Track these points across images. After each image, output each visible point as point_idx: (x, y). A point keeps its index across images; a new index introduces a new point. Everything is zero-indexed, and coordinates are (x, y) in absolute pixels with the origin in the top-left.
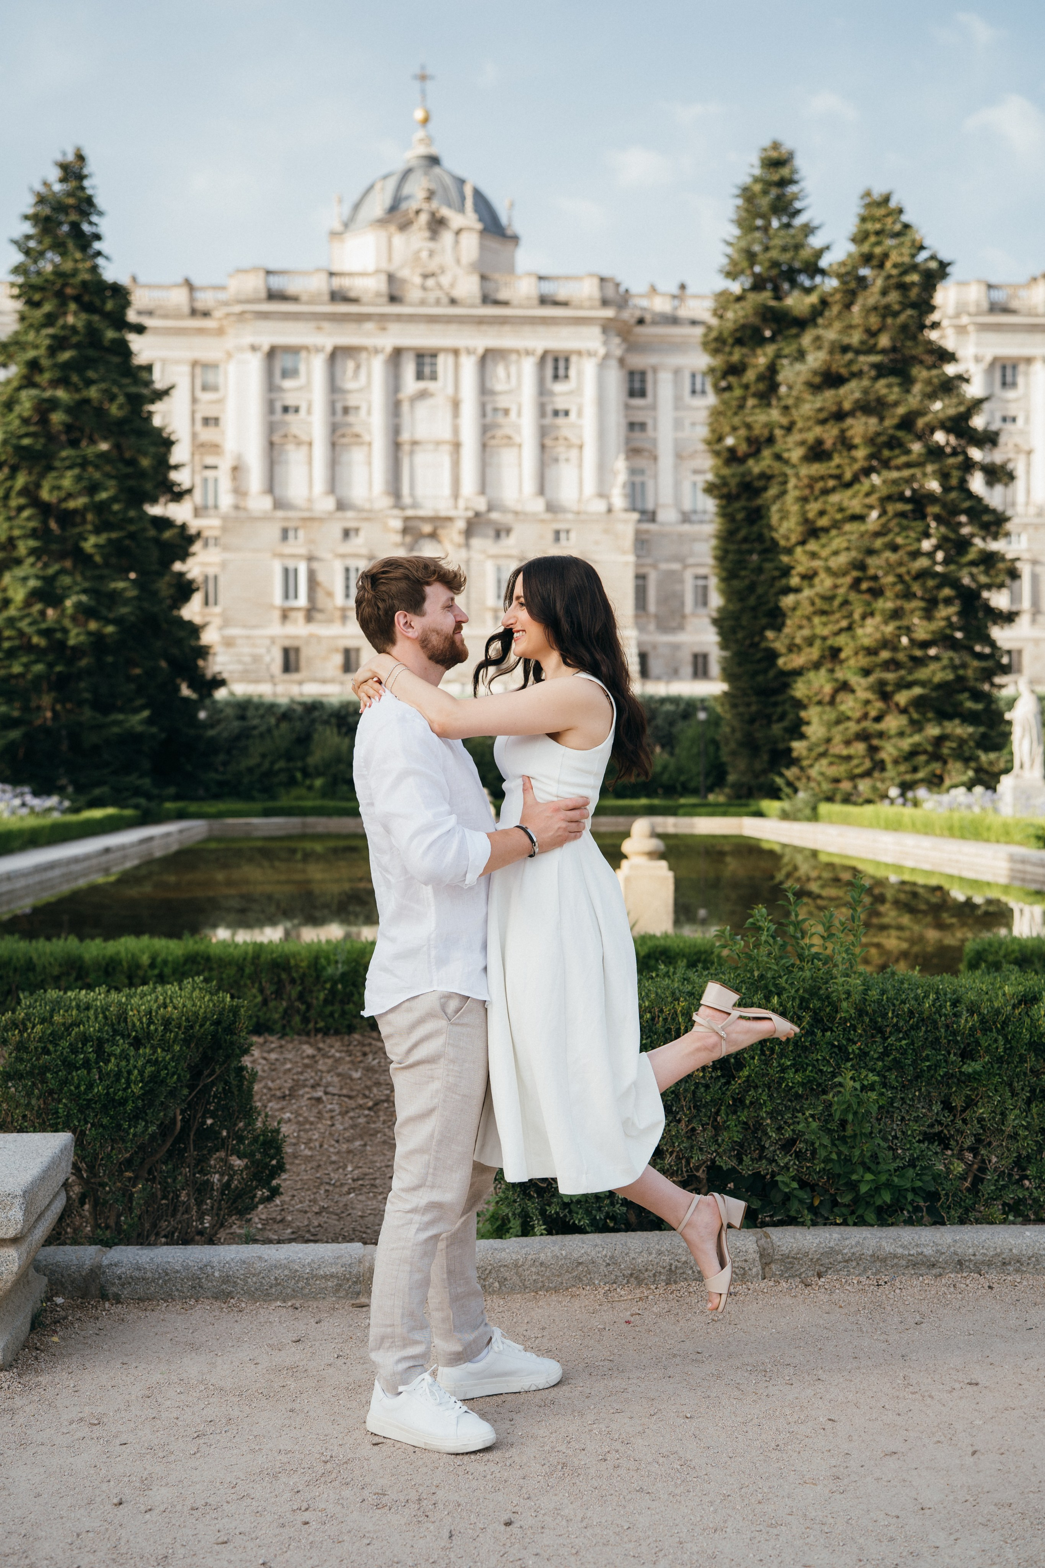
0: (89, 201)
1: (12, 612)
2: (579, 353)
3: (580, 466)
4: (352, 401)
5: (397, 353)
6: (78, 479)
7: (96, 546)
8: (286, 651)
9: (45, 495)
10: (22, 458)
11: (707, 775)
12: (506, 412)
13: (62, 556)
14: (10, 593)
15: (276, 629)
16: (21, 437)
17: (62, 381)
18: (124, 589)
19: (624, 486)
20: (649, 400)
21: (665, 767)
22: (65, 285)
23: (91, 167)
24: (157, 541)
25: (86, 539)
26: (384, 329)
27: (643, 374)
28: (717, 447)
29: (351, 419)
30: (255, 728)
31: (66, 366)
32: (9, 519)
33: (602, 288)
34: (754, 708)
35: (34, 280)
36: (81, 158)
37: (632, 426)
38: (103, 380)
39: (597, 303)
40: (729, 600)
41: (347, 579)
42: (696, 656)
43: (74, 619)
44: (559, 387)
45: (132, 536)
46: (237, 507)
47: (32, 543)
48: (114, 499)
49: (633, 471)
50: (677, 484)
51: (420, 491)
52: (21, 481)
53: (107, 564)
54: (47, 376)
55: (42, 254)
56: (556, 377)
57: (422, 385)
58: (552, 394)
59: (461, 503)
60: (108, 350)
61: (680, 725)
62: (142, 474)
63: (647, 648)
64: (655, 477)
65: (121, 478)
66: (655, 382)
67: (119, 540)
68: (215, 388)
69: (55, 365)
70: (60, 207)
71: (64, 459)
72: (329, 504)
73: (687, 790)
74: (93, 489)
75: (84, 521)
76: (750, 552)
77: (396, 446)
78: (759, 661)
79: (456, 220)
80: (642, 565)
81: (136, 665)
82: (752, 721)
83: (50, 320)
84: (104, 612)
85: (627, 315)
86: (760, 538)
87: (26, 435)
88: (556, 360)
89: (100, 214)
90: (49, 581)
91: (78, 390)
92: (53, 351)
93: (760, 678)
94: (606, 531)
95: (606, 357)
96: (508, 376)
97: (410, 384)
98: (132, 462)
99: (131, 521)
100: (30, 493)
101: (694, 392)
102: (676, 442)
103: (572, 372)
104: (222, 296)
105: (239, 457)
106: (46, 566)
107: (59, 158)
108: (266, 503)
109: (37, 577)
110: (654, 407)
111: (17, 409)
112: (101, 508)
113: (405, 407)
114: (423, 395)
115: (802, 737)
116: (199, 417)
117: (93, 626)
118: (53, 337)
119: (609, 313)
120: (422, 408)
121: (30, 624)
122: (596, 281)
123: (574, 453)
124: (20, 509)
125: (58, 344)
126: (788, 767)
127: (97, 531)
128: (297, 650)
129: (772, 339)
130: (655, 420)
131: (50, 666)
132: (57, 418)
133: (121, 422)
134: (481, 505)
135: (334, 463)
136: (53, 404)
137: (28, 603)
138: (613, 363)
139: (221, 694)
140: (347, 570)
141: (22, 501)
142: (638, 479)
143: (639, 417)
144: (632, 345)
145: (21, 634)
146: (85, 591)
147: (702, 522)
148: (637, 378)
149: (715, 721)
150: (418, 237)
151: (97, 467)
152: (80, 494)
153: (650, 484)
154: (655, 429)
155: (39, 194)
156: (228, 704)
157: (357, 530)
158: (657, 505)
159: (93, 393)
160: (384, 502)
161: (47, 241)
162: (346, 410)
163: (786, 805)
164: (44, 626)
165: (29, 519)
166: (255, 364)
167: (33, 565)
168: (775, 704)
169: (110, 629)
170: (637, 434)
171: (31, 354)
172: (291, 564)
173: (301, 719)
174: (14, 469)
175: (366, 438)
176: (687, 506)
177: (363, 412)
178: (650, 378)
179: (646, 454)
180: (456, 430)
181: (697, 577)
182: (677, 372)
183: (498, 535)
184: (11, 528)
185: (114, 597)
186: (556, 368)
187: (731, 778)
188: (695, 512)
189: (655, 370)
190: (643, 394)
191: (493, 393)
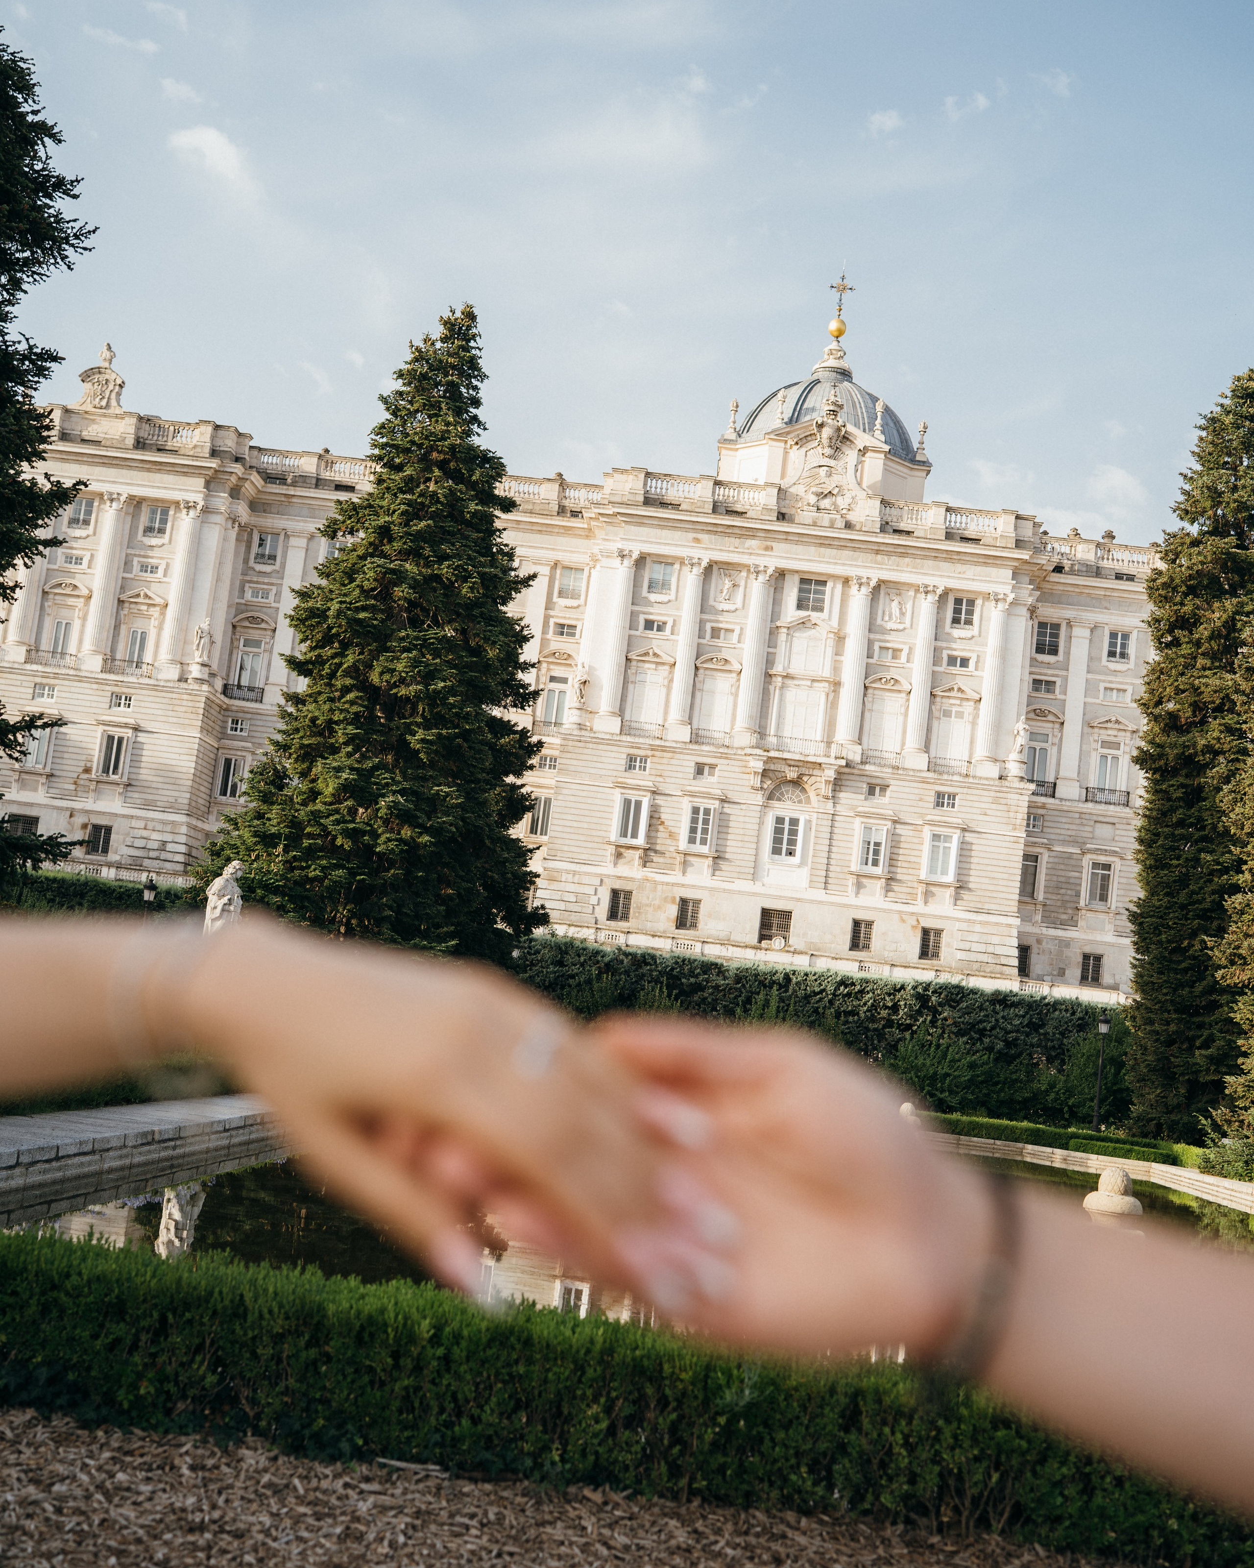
0: (473, 363)
1: (319, 806)
2: (987, 597)
3: (974, 724)
4: (724, 622)
5: (781, 574)
6: (415, 663)
7: (423, 741)
8: (615, 893)
9: (375, 678)
10: (356, 634)
11: (1102, 1101)
12: (896, 653)
13: (384, 749)
14: (320, 785)
15: (608, 869)
16: (358, 610)
17: (413, 554)
18: (447, 794)
19: (1022, 751)
20: (1060, 658)
21: (1052, 1086)
22: (432, 448)
23: (481, 327)
24: (492, 747)
25: (414, 734)
26: (768, 548)
27: (1055, 627)
28: (1157, 711)
29: (720, 642)
30: (573, 977)
31: (419, 536)
32: (332, 700)
33: (1017, 527)
34: (1173, 1027)
35: (399, 440)
36: (470, 316)
37: (1037, 684)
38: (458, 556)
39: (1011, 543)
40: (1152, 892)
41: (694, 821)
42: (1086, 957)
43: (386, 822)
44: (957, 632)
45: (465, 735)
46: (581, 726)
47: (351, 730)
48: (451, 691)
49: (1033, 736)
50: (1083, 756)
51: (787, 732)
52: (350, 659)
53: (432, 765)
54: (397, 545)
55: (412, 414)
56: (956, 621)
57: (803, 613)
58: (950, 638)
59: (834, 749)
60: (468, 524)
61: (1074, 1036)
62: (486, 667)
63: (1031, 941)
64: (1058, 745)
65: (462, 668)
66: (1069, 638)
67: (449, 738)
68: (575, 596)
69: (407, 534)
70: (440, 367)
71: (403, 639)
72: (684, 734)
73: (1076, 1116)
74: (429, 677)
75: (414, 711)
76: (1186, 838)
77: (768, 676)
78: (1185, 971)
79: (862, 439)
80: (1034, 844)
81: (449, 886)
82: (1170, 1043)
83: (409, 485)
84: (422, 819)
85: (1046, 561)
86: (1199, 824)
87: (364, 608)
88: (958, 601)
89: (483, 377)
90: (366, 775)
91: (427, 565)
92: (409, 517)
93: (1185, 992)
94: (998, 799)
95: (1015, 603)
96: (902, 614)
97: (790, 612)
98: (477, 652)
99: (467, 717)
100: (358, 673)
101: (1112, 654)
102: (1086, 708)
103: (976, 618)
104: (596, 496)
105: (591, 670)
106: (364, 757)
107: (447, 314)
108: (615, 725)
109: (352, 769)
110: (1064, 666)
111: (359, 578)
112: (434, 699)
113: (782, 636)
114: (803, 624)
115: (1238, 1071)
116: (552, 622)
117: (407, 832)
118: (409, 503)
119: (1025, 555)
120: (801, 639)
121: (338, 822)
122: (1011, 519)
123: (968, 707)
124: (346, 690)
125: (414, 512)
126: (1215, 1104)
127: (427, 725)
128: (628, 894)
129: (1233, 593)
130: (1064, 680)
131: (352, 873)
132: (401, 592)
133: (471, 605)
134: (855, 754)
135: (694, 690)
136: (399, 576)
137: (337, 798)
138: (1024, 612)
139: (539, 932)
140: (696, 811)
141: (348, 681)
142: (1038, 745)
143: (1045, 675)
144: (1045, 595)
145: (326, 833)
146: (402, 792)
148: (1048, 631)
149: (1119, 1036)
150: (817, 454)
151: (436, 654)
152: (414, 680)
153: (1053, 752)
154: (1064, 690)
155: (418, 350)
156: (545, 944)
157: (712, 767)
158: (1057, 777)
159: (445, 570)
160: (744, 739)
161: (420, 401)
162: (716, 633)
163: (1211, 1154)
164: (351, 826)
165: (352, 703)
166: (622, 572)
167: (349, 755)
168: (1201, 1026)
169: (426, 838)
170: (1042, 694)
171: (383, 519)
172: (633, 796)
173: (627, 973)
174: (345, 646)
175: (736, 667)
176: (1092, 783)
177: (735, 637)
178: (1063, 632)
179: (1051, 718)
180: (836, 668)
181: (1096, 865)
182: (1094, 629)
183: (871, 791)
184: (331, 711)
185: (434, 804)
186: (957, 611)
187: (1136, 1109)
188: (1100, 790)
189: (1069, 625)
190: (1054, 651)
191: (884, 631)
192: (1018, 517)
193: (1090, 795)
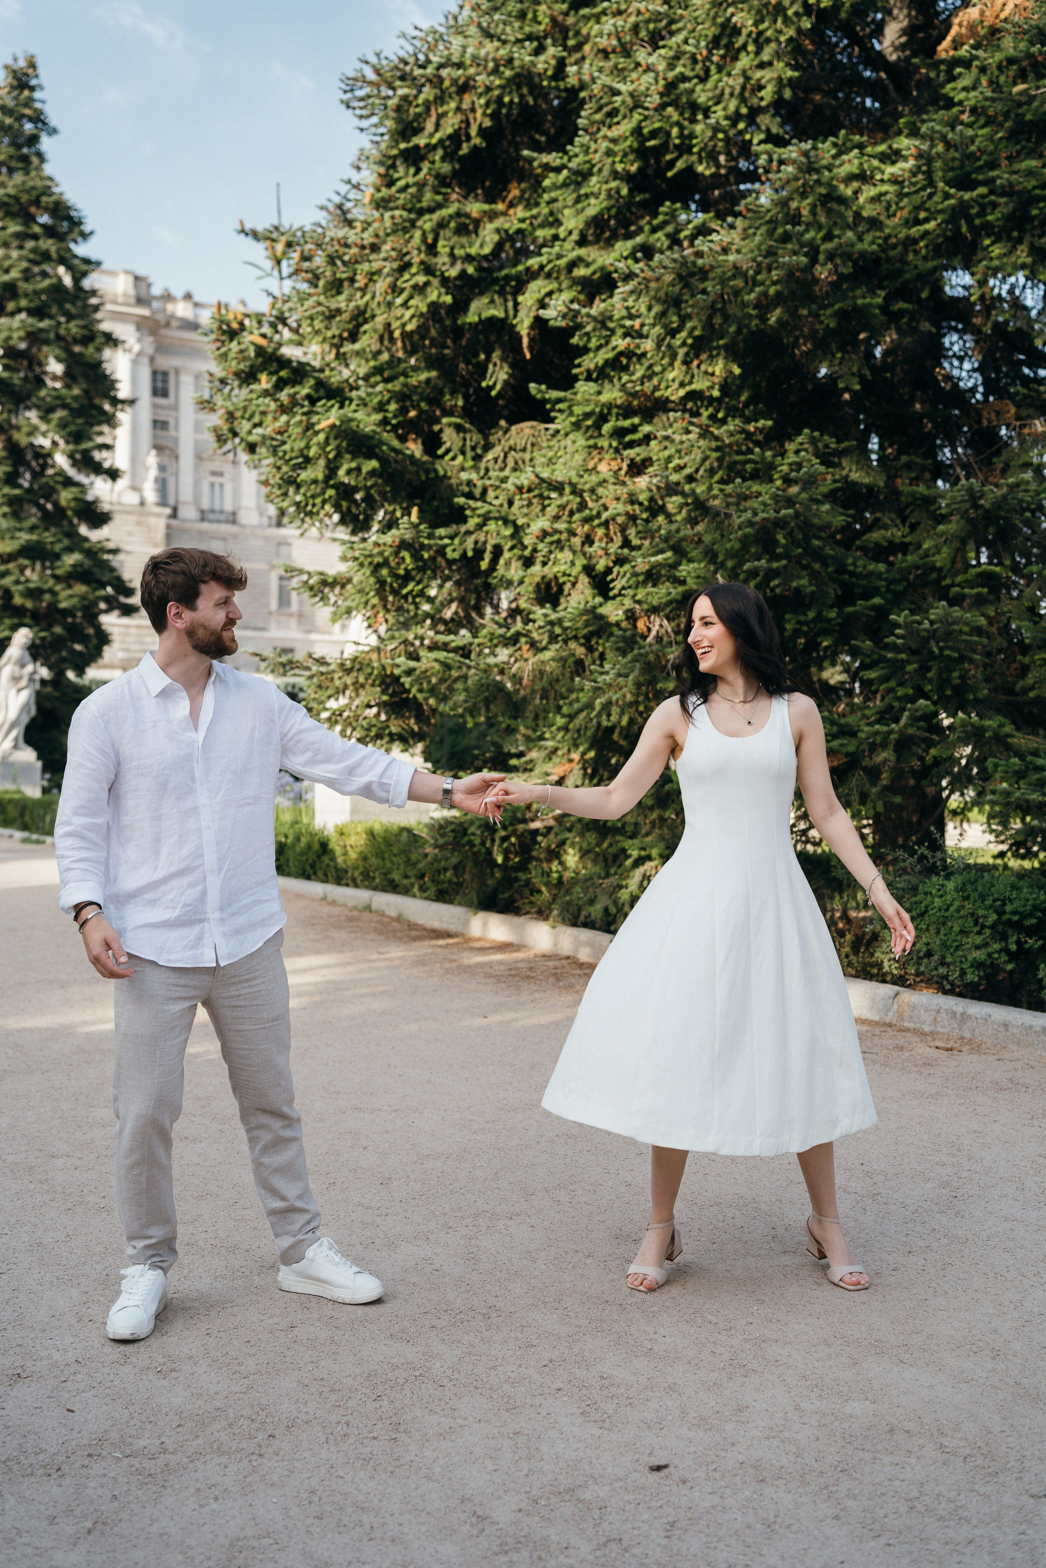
19: (156, 480)
20: (171, 400)
27: (165, 374)
33: (136, 286)
37: (155, 423)
39: (133, 301)
49: (162, 468)
50: (197, 483)
64: (177, 474)
66: (177, 384)
85: (161, 317)
94: (139, 523)
95: (140, 354)
102: (196, 442)
110: (176, 407)
119: (146, 312)
122: (131, 279)
130: (177, 419)
138: (145, 360)
142: (166, 476)
143: (163, 416)
144: (161, 345)
147: (219, 521)
148: (159, 377)
153: (172, 481)
154: (177, 428)
158: (177, 502)
170: (161, 432)
176: (206, 505)
178: (172, 379)
179: (171, 452)
182: (197, 376)
188: (213, 511)
189: (177, 372)
190: (165, 394)
192: (137, 278)
193: (203, 516)
